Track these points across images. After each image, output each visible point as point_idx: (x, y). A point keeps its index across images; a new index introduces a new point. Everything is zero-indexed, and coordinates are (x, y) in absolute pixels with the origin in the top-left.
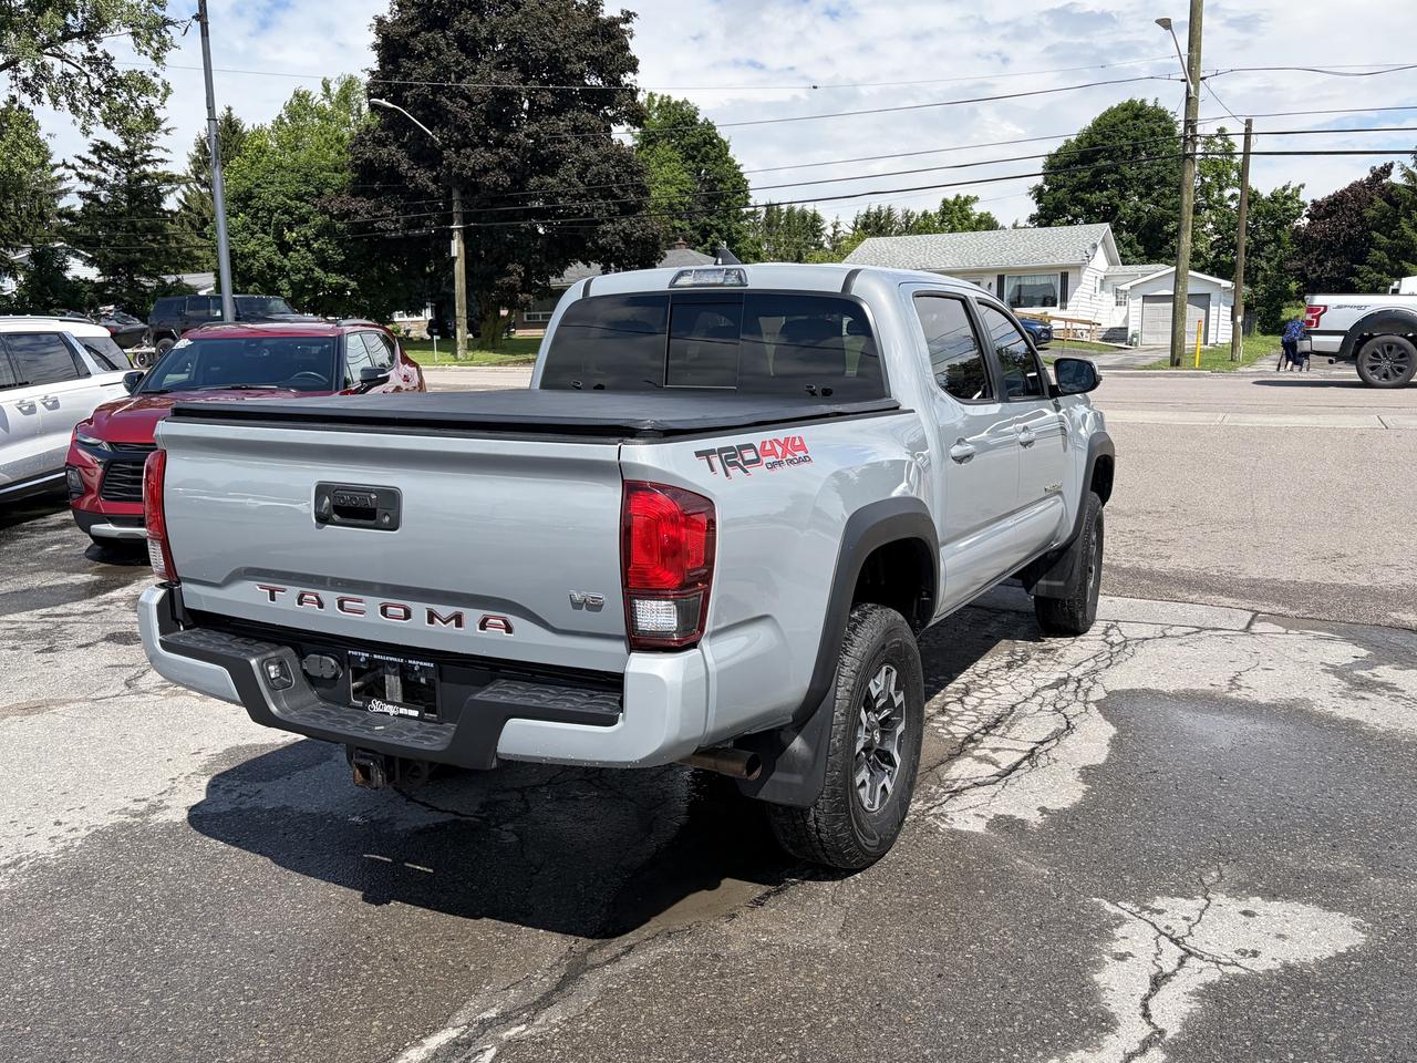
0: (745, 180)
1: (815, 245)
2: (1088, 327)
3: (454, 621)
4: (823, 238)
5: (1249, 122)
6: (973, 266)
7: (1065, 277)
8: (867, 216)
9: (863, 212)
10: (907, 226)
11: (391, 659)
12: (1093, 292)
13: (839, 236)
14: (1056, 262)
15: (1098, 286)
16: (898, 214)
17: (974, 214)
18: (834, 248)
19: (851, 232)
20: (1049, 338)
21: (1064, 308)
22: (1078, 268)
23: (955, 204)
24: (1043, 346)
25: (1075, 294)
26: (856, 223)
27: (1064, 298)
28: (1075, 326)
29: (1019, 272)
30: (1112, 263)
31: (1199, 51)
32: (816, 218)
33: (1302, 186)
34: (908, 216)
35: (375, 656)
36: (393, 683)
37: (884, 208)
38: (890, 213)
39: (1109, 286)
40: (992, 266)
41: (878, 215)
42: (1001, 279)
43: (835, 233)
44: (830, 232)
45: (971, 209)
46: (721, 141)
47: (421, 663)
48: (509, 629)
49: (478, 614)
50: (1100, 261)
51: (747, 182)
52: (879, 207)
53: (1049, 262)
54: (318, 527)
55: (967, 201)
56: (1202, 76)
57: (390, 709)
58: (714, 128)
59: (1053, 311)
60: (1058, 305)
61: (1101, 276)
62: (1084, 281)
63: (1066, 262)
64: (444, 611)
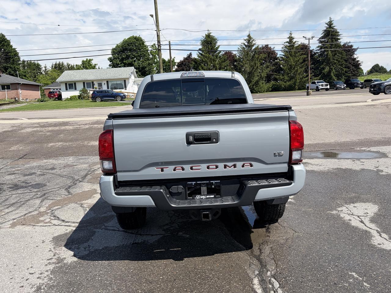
0: (17, 53)
1: (40, 73)
2: (132, 94)
3: (233, 167)
4: (42, 71)
5: (169, 42)
6: (99, 79)
7: (125, 81)
8: (56, 64)
9: (54, 63)
10: (68, 68)
11: (204, 182)
12: (132, 85)
13: (47, 70)
14: (122, 77)
15: (133, 83)
16: (65, 64)
17: (93, 64)
18: (46, 74)
19: (51, 69)
20: (125, 98)
21: (126, 89)
22: (128, 79)
23: (86, 61)
24: (124, 100)
25: (128, 86)
26: (52, 66)
27: (126, 87)
28: (130, 94)
29: (112, 80)
30: (135, 77)
31: (158, 23)
32: (38, 65)
33: (175, 58)
34: (68, 65)
35: (198, 182)
36: (204, 189)
37: (61, 62)
38: (63, 64)
39: (136, 84)
40: (105, 78)
41: (59, 64)
42: (107, 82)
43: (46, 69)
44: (44, 69)
45: (92, 63)
46: (8, 41)
47: (215, 181)
48: (251, 165)
49: (242, 163)
50: (133, 77)
51: (18, 53)
52: (59, 62)
53: (120, 77)
54: (187, 146)
55: (90, 60)
56: (160, 30)
57: (204, 197)
58: (5, 36)
59: (123, 90)
60: (124, 89)
61: (133, 81)
62: (130, 82)
63: (125, 77)
64: (230, 164)
